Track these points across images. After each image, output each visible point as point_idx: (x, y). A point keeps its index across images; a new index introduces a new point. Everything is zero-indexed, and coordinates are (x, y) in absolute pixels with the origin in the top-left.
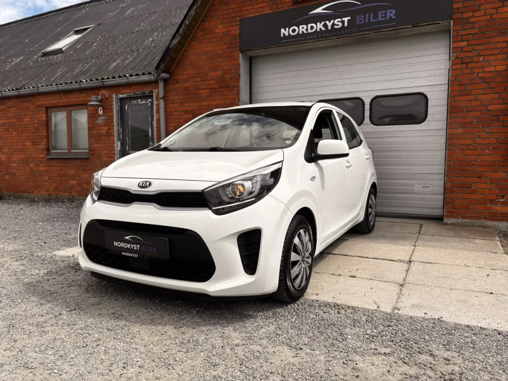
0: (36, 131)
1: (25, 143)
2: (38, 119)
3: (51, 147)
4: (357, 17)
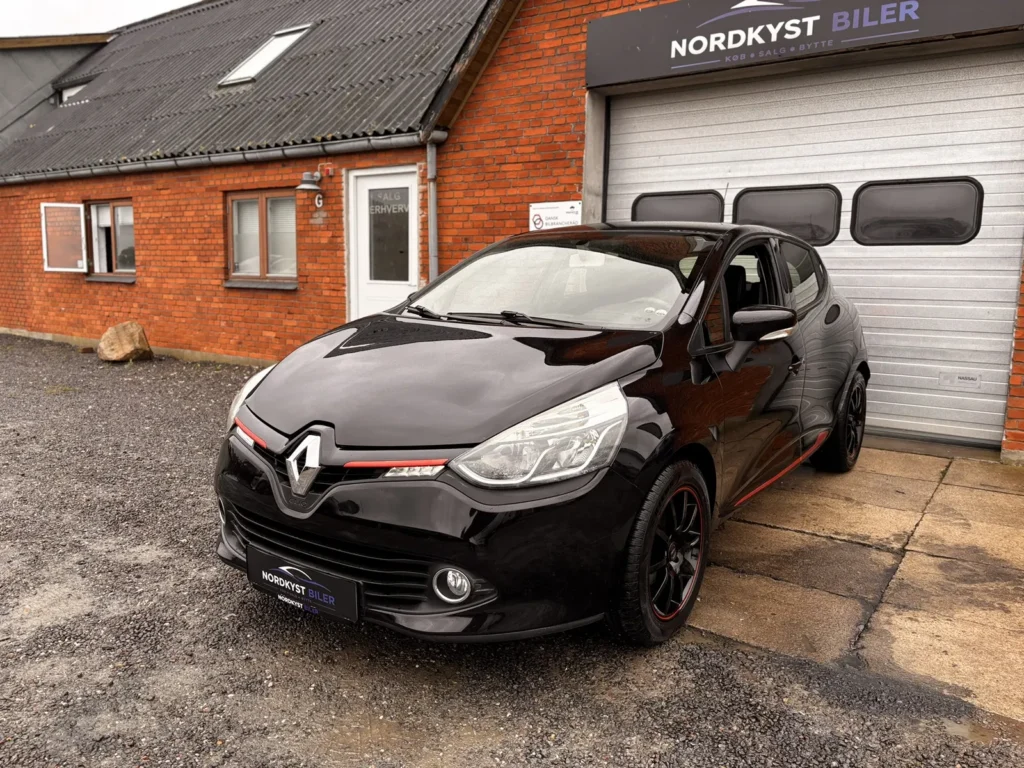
0: (206, 235)
2: (210, 213)
3: (231, 267)
4: (836, 15)
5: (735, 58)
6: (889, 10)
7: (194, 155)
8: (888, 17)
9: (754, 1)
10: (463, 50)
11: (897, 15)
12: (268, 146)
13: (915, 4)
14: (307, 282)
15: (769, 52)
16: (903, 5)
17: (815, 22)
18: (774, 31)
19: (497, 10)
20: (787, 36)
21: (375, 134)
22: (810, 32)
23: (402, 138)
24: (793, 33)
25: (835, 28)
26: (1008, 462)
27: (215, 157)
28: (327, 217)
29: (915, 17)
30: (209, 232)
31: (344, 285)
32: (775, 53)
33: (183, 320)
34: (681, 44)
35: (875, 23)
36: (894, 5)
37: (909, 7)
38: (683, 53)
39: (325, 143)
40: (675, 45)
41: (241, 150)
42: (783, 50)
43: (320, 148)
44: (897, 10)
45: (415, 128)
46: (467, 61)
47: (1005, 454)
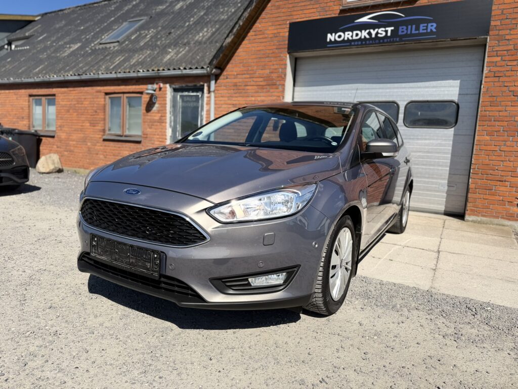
1: (84, 124)
2: (97, 103)
3: (107, 129)
4: (400, 28)
5: (356, 43)
6: (423, 26)
7: (90, 74)
8: (423, 30)
9: (365, 19)
10: (231, 32)
11: (427, 29)
12: (129, 72)
13: (435, 25)
14: (147, 137)
15: (371, 42)
16: (430, 25)
17: (392, 30)
18: (373, 33)
19: (247, 15)
20: (379, 35)
21: (185, 69)
22: (389, 34)
23: (199, 71)
24: (381, 34)
25: (400, 33)
26: (468, 221)
27: (101, 76)
28: (158, 107)
29: (434, 30)
30: (96, 112)
31: (166, 139)
32: (374, 42)
33: (81, 154)
34: (332, 35)
35: (417, 32)
36: (426, 25)
37: (432, 26)
38: (333, 40)
39: (159, 72)
40: (329, 35)
41: (116, 73)
42: (377, 41)
43: (157, 74)
44: (427, 27)
45: (205, 67)
46: (233, 37)
47: (467, 217)
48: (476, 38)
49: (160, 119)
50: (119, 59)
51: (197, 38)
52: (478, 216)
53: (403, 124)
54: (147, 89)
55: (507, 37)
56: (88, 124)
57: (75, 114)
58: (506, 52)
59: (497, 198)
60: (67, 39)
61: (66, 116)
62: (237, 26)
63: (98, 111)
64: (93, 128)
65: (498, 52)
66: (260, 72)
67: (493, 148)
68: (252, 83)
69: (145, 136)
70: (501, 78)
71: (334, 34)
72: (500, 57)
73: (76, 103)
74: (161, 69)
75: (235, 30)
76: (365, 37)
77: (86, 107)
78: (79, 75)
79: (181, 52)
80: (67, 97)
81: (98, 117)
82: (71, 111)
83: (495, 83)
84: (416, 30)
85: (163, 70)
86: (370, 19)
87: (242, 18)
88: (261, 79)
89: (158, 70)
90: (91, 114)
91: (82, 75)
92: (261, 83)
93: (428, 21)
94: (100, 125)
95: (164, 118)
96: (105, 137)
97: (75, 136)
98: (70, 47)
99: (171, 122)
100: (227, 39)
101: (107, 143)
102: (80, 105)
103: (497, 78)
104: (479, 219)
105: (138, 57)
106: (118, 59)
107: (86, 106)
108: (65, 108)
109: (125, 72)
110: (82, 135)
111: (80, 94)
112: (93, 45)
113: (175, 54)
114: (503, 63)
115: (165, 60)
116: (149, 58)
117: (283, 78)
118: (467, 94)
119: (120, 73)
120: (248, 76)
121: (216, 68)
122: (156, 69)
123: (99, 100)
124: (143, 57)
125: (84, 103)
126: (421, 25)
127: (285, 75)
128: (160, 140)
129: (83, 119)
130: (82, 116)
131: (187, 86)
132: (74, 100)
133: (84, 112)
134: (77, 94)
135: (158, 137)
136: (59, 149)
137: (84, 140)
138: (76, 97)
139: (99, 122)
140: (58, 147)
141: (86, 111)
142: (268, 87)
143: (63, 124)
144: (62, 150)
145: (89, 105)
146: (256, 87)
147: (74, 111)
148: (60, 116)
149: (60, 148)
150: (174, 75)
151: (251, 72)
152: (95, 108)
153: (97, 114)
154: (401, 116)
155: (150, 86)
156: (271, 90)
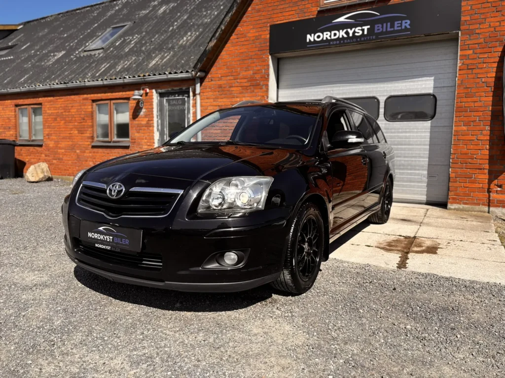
0: (82, 121)
2: (84, 110)
3: (95, 136)
4: (376, 26)
5: (335, 43)
6: (398, 24)
7: (76, 82)
8: (398, 27)
9: (342, 19)
10: (213, 36)
11: (401, 26)
12: (115, 79)
13: (409, 22)
14: (135, 142)
15: (349, 41)
16: (404, 22)
17: (368, 29)
18: (351, 32)
19: (229, 19)
20: (356, 34)
21: (170, 73)
22: (366, 33)
23: (184, 75)
24: (358, 33)
25: (376, 31)
26: (450, 209)
27: (88, 84)
28: (146, 112)
29: (408, 27)
30: (84, 119)
31: (154, 143)
32: (351, 41)
33: (70, 162)
34: (311, 36)
35: (392, 29)
36: (400, 22)
37: (406, 23)
38: (312, 40)
39: (145, 77)
40: (308, 36)
41: (102, 80)
42: (355, 40)
43: (143, 80)
44: (401, 24)
45: (190, 71)
46: (215, 41)
47: (449, 206)
48: (448, 33)
49: (147, 123)
50: (105, 66)
51: (181, 42)
52: (460, 204)
53: (384, 119)
54: (134, 95)
55: (477, 31)
56: (76, 132)
57: (63, 122)
58: (477, 45)
59: (477, 185)
60: (50, 48)
61: (53, 124)
62: (219, 30)
63: (86, 118)
64: (80, 135)
65: (470, 46)
66: (243, 74)
67: (470, 137)
68: (237, 84)
69: (134, 141)
70: (474, 70)
71: (313, 35)
72: (472, 51)
73: (63, 111)
74: (147, 74)
75: (217, 34)
76: (343, 36)
77: (73, 115)
78: (65, 83)
79: (166, 57)
80: (54, 106)
81: (86, 124)
82: (58, 119)
83: (469, 75)
84: (391, 28)
85: (149, 75)
86: (346, 18)
87: (224, 23)
88: (246, 80)
89: (144, 76)
90: (79, 121)
91: (68, 83)
92: (246, 84)
93: (402, 19)
94: (88, 132)
95: (151, 122)
96: (94, 144)
97: (63, 144)
98: (54, 56)
99: (158, 126)
100: (210, 43)
101: (95, 150)
102: (67, 114)
103: (471, 70)
104: (461, 206)
105: (123, 63)
106: (103, 66)
107: (73, 113)
108: (51, 117)
109: (111, 79)
110: (71, 143)
111: (67, 102)
112: (77, 52)
113: (160, 59)
114: (476, 56)
115: (151, 65)
116: (134, 64)
117: (266, 78)
118: (444, 87)
119: (106, 80)
120: (232, 78)
121: (200, 71)
122: (142, 75)
123: (86, 107)
124: (129, 63)
125: (72, 111)
126: (396, 23)
127: (268, 75)
128: (148, 144)
129: (71, 127)
130: (71, 124)
131: (173, 90)
132: (60, 108)
133: (71, 120)
134: (64, 103)
135: (146, 141)
136: (47, 158)
137: (72, 148)
138: (62, 105)
139: (87, 129)
140: (46, 156)
141: (74, 119)
142: (252, 87)
143: (51, 133)
144: (50, 158)
145: (76, 113)
146: (240, 88)
147: (62, 119)
148: (47, 124)
149: (49, 156)
150: (160, 79)
151: (235, 74)
152: (82, 116)
153: (84, 121)
154: (382, 111)
155: (136, 92)
156: (255, 91)
